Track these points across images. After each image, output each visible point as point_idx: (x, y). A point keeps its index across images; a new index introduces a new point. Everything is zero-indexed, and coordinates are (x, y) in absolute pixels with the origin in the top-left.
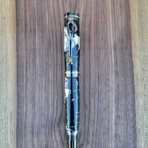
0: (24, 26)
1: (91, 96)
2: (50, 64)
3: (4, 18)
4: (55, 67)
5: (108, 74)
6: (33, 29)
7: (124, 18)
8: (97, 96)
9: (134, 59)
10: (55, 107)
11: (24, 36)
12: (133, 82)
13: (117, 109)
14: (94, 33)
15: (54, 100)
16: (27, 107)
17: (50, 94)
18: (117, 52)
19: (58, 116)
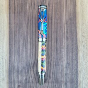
0: (13, 10)
1: (52, 51)
3: (2, 5)
4: (31, 34)
5: (62, 38)
6: (19, 12)
7: (72, 6)
8: (55, 51)
9: (77, 30)
10: (31, 57)
11: (13, 16)
12: (76, 44)
13: (67, 59)
14: (55, 14)
15: (30, 53)
16: (15, 57)
17: (28, 50)
18: (68, 26)
19: (33, 62)
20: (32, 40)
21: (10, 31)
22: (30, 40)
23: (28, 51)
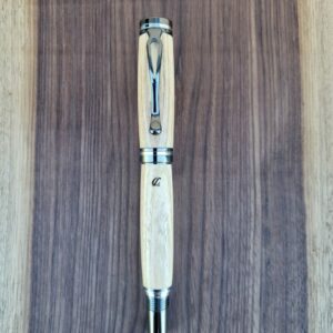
0: (54, 115)
1: (205, 285)
2: (111, 206)
3: (10, 94)
4: (123, 214)
5: (247, 234)
6: (74, 124)
8: (218, 286)
11: (53, 137)
12: (303, 255)
13: (264, 317)
14: (217, 136)
16: (53, 305)
17: (109, 277)
18: (269, 183)
20: (126, 238)
21: (36, 201)
22: (116, 237)
23: (109, 284)
